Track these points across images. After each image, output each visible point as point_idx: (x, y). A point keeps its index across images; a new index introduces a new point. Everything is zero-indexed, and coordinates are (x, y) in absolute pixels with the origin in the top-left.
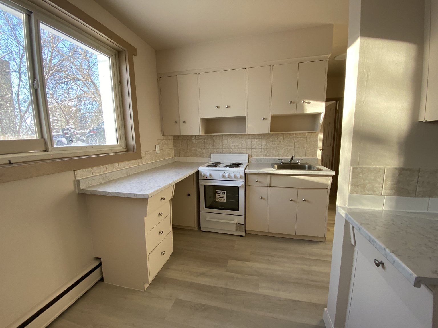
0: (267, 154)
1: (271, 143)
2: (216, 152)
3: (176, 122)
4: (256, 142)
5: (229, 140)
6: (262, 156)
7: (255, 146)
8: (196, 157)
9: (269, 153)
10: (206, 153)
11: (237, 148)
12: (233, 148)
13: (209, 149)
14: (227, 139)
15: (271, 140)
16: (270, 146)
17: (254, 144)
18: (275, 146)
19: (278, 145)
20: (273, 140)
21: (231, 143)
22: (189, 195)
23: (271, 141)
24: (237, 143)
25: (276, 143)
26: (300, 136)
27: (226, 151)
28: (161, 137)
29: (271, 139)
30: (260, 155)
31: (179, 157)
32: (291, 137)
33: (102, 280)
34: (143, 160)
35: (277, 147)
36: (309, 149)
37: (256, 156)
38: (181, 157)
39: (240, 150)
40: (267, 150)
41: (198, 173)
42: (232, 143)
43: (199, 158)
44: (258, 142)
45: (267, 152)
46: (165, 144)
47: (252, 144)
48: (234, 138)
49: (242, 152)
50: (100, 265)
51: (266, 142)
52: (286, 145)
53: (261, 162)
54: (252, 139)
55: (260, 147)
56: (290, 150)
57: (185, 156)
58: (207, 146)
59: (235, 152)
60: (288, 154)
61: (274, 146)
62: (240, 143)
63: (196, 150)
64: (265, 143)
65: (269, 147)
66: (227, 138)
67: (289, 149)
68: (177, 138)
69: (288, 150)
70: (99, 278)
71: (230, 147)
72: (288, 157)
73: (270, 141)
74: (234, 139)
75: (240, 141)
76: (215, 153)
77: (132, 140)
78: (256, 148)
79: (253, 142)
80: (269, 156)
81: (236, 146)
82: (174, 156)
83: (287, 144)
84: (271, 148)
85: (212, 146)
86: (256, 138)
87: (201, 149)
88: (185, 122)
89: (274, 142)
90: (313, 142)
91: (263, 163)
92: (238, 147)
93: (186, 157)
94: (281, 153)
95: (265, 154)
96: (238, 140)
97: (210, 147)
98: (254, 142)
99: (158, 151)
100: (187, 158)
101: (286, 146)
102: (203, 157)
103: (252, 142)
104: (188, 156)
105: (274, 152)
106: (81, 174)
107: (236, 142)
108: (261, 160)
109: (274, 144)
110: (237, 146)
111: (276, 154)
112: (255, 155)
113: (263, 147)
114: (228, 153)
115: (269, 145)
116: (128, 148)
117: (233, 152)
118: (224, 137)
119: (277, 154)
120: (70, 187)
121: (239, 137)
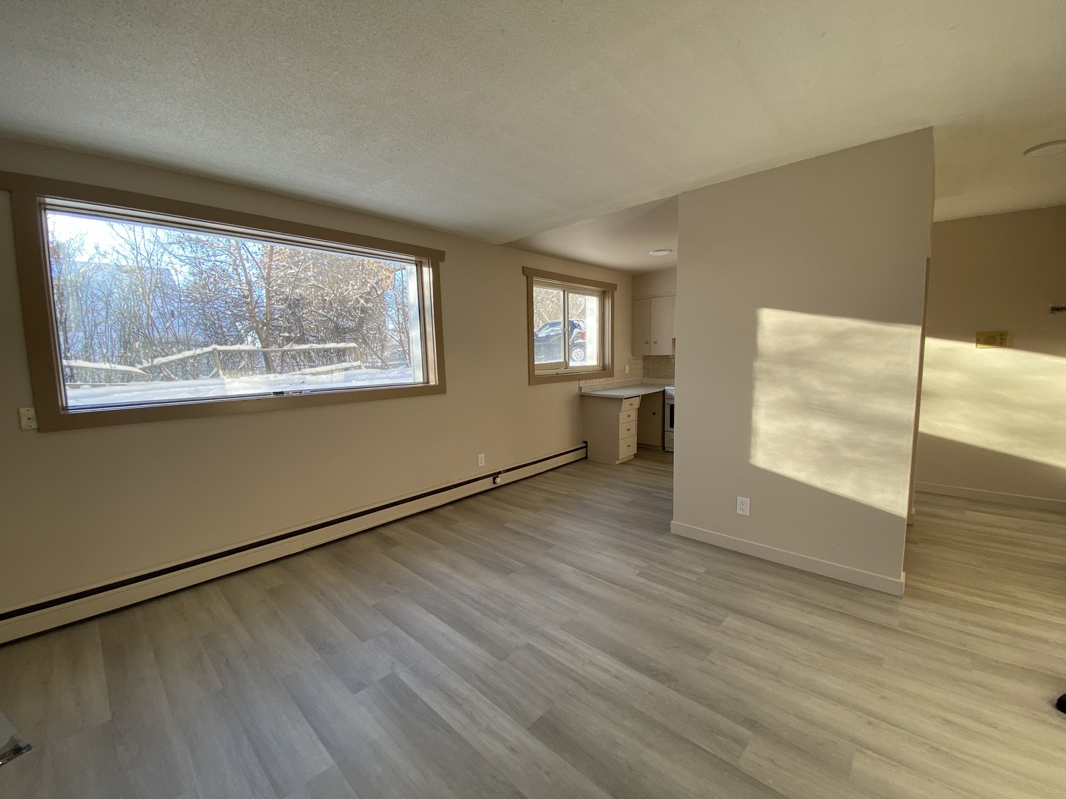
3: (646, 343)
8: (666, 379)
22: (654, 414)
28: (631, 357)
31: (648, 378)
33: (586, 458)
34: (615, 378)
38: (650, 378)
41: (664, 391)
43: (670, 379)
46: (634, 364)
50: (586, 447)
57: (654, 377)
63: (668, 371)
68: (647, 359)
70: (584, 456)
77: (608, 360)
82: (643, 377)
88: (656, 343)
93: (656, 378)
99: (627, 371)
106: (582, 383)
116: (604, 368)
120: (577, 391)
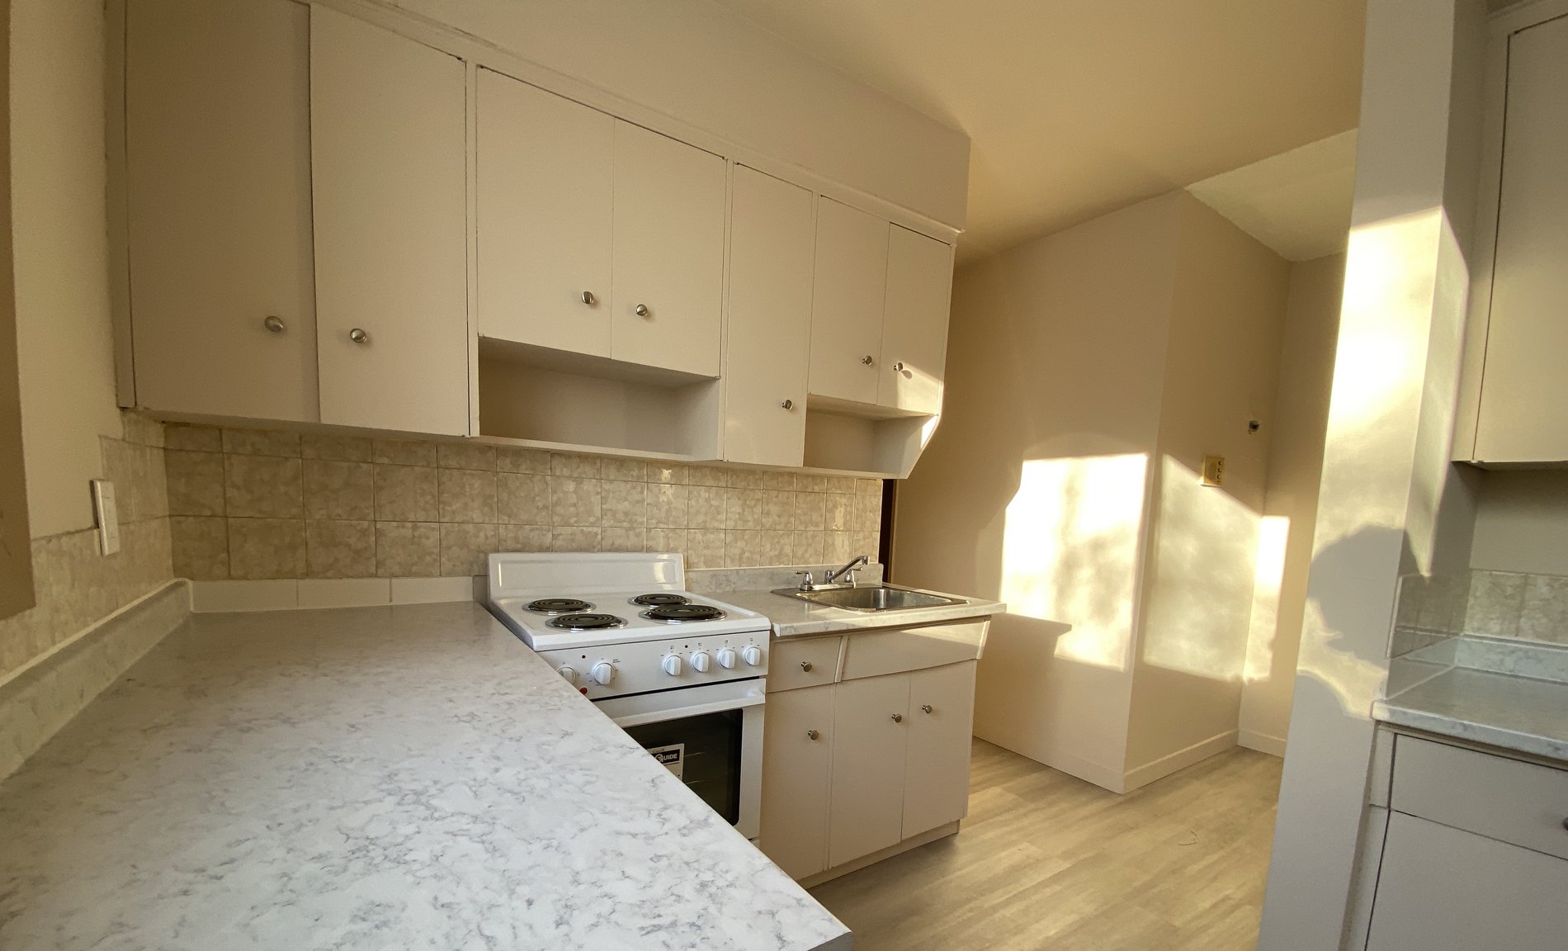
0: (743, 552)
1: (758, 510)
2: (510, 544)
3: (273, 326)
4: (706, 500)
5: (588, 486)
6: (728, 561)
7: (701, 518)
8: (371, 576)
9: (752, 549)
10: (449, 548)
11: (625, 524)
12: (605, 523)
13: (470, 527)
14: (579, 481)
15: (757, 497)
16: (755, 520)
17: (698, 512)
18: (771, 520)
19: (779, 516)
20: (764, 496)
21: (596, 499)
23: (758, 500)
24: (626, 500)
25: (774, 509)
26: (840, 488)
27: (573, 540)
28: (113, 417)
29: (759, 495)
30: (721, 557)
31: (230, 577)
32: (816, 489)
35: (778, 527)
36: (861, 536)
37: (706, 564)
38: (245, 578)
39: (638, 535)
40: (746, 537)
42: (604, 500)
43: (394, 580)
44: (713, 502)
45: (744, 543)
47: (691, 510)
48: (612, 477)
49: (650, 543)
51: (741, 502)
52: (802, 518)
53: (728, 589)
54: (691, 488)
55: (721, 522)
56: (814, 537)
57: (279, 575)
58: (456, 506)
59: (618, 542)
60: (806, 551)
61: (768, 522)
62: (638, 502)
63: (379, 533)
64: (739, 510)
65: (751, 524)
66: (576, 475)
67: (810, 534)
69: (806, 538)
71: (592, 519)
72: (806, 562)
73: (753, 502)
74: (611, 482)
75: (642, 492)
76: (507, 551)
78: (705, 529)
79: (693, 502)
80: (750, 561)
81: (620, 516)
82: (177, 571)
83: (805, 514)
84: (759, 528)
85: (486, 509)
86: (707, 484)
87: (415, 528)
89: (767, 504)
90: (870, 511)
91: (734, 591)
92: (631, 521)
93: (292, 575)
94: (788, 550)
95: (737, 551)
96: (634, 488)
97: (476, 516)
98: (697, 501)
100: (302, 582)
101: (801, 523)
102: (429, 575)
103: (689, 499)
104: (309, 574)
105: (768, 547)
107: (620, 495)
108: (728, 580)
109: (768, 514)
110: (626, 514)
111: (772, 553)
112: (703, 559)
113: (731, 524)
114: (580, 550)
115: (750, 518)
117: (607, 543)
118: (561, 469)
119: (777, 553)
121: (635, 473)
